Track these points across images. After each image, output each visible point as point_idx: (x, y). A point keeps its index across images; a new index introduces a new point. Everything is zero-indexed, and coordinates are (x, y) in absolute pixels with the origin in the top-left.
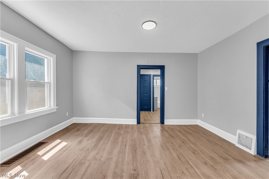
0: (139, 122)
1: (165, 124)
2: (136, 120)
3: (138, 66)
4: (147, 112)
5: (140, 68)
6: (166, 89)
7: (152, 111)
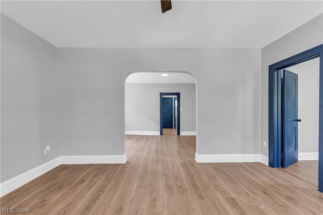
0: (161, 134)
1: (180, 135)
2: (160, 132)
3: (160, 93)
4: (169, 129)
5: (162, 94)
6: (181, 110)
7: (174, 128)
